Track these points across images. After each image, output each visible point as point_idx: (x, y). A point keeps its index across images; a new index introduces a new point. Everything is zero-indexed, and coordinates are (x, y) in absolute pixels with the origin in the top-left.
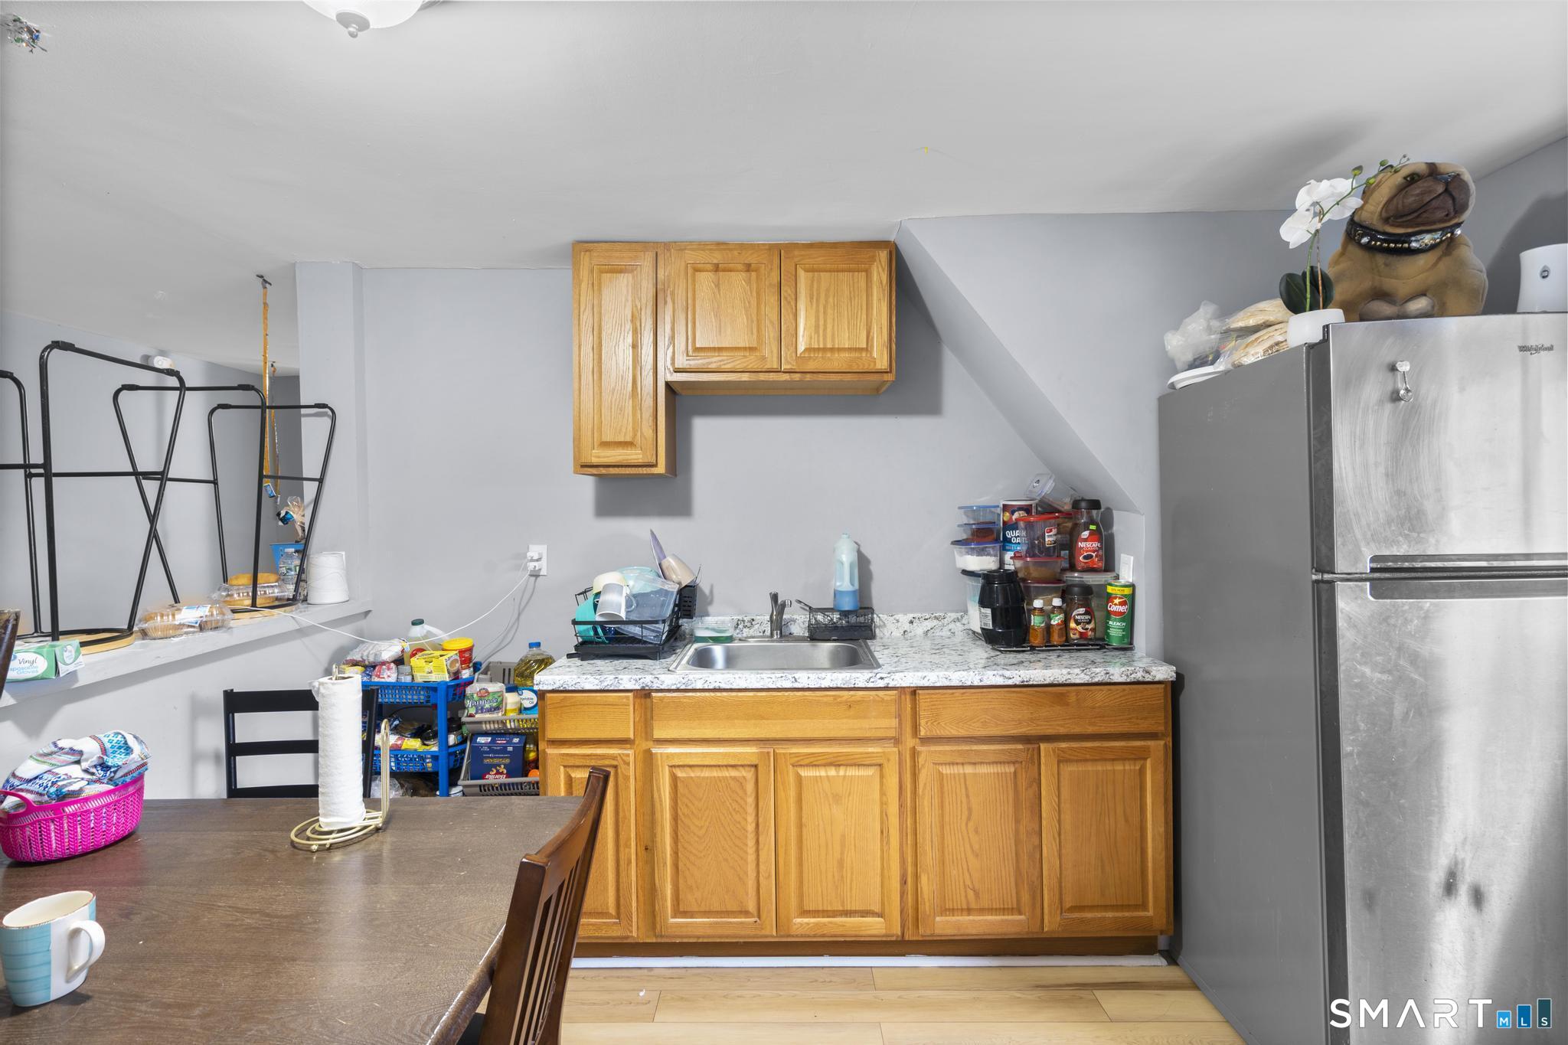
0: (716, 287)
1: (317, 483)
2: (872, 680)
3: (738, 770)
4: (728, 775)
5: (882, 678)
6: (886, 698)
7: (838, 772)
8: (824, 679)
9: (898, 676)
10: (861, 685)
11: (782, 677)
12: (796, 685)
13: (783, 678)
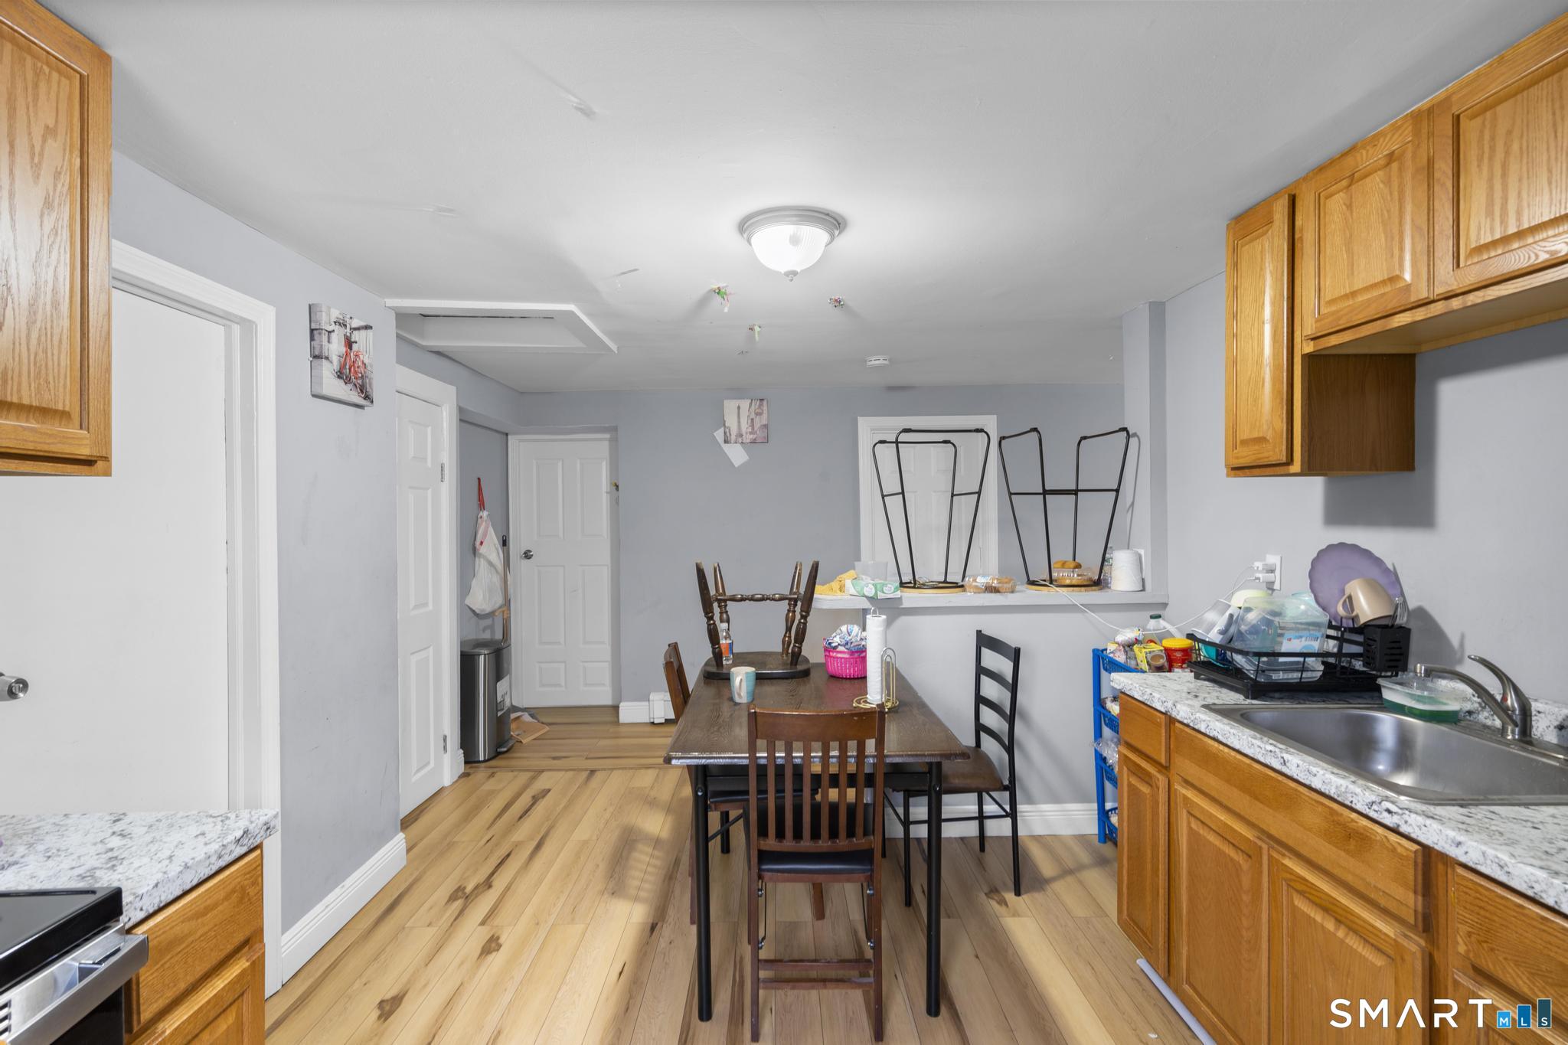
0: (1347, 207)
1: (1115, 493)
2: (1375, 807)
3: (1237, 852)
4: (1227, 851)
5: (1389, 811)
6: (1399, 850)
7: (1337, 929)
8: (1315, 775)
9: (1413, 818)
10: (1359, 807)
11: (1271, 751)
12: (1284, 770)
13: (1272, 754)
